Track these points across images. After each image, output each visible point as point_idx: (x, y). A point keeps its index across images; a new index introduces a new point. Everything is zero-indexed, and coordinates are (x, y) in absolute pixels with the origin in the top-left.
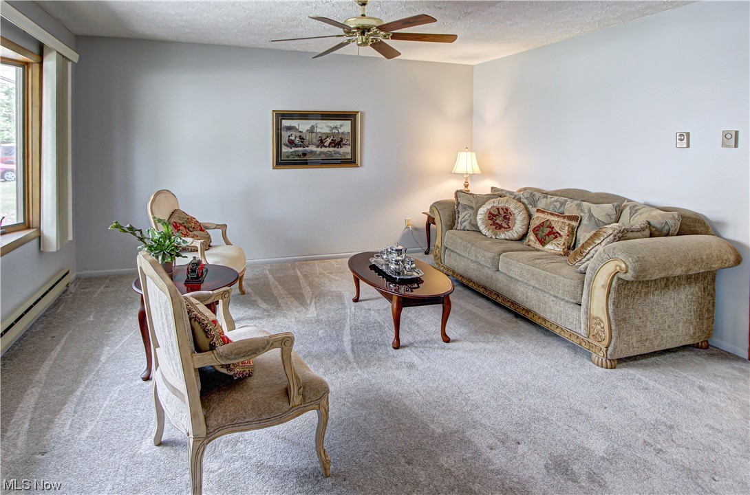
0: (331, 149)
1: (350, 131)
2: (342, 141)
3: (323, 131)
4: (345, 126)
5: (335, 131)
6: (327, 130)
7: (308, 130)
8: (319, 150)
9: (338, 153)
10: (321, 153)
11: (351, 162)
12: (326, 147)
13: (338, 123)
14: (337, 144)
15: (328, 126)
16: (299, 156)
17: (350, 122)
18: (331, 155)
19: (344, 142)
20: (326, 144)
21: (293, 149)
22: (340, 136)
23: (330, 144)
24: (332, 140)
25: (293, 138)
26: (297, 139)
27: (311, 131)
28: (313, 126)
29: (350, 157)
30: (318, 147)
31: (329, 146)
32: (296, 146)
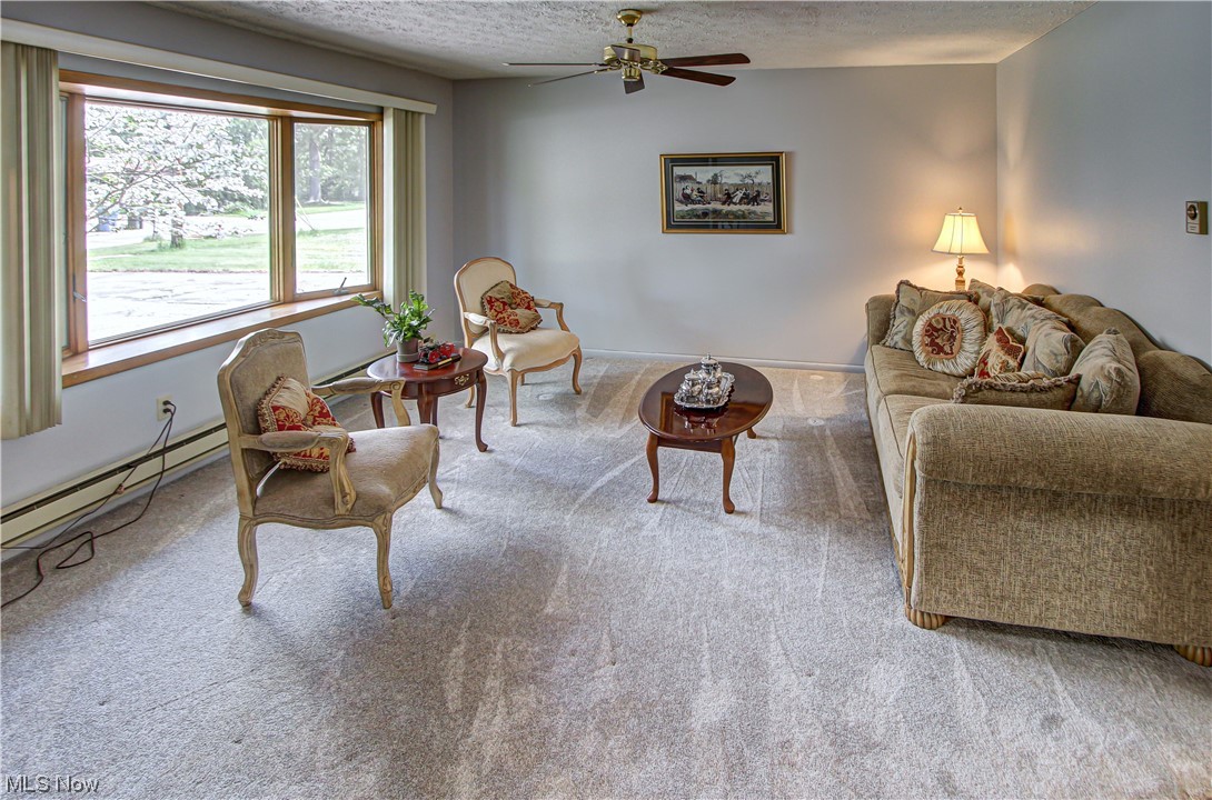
0: (744, 207)
1: (770, 181)
2: (759, 193)
3: (730, 182)
4: (764, 175)
5: (747, 181)
6: (737, 180)
7: (708, 181)
8: (726, 208)
9: (754, 212)
10: (728, 213)
11: (776, 225)
12: (735, 204)
13: (752, 170)
14: (754, 199)
15: (737, 174)
16: (698, 216)
17: (770, 167)
18: (744, 216)
19: (762, 197)
20: (736, 200)
21: (690, 207)
22: (756, 189)
23: (741, 201)
24: (744, 194)
25: (688, 192)
26: (695, 193)
27: (714, 181)
28: (716, 175)
29: (772, 220)
30: (724, 203)
31: (740, 203)
32: (693, 202)
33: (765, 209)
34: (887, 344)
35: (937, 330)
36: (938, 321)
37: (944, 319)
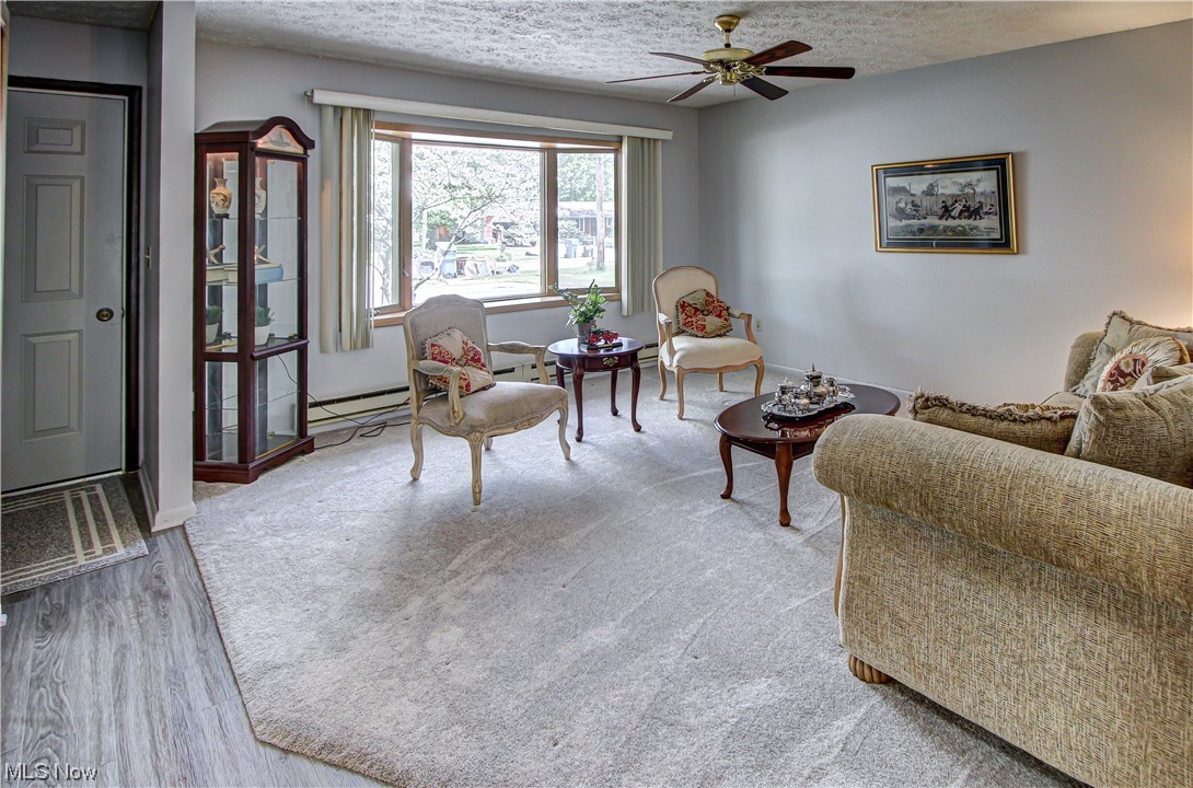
0: (964, 222)
1: (995, 189)
2: (981, 207)
3: (947, 192)
4: (985, 182)
5: (967, 190)
6: (955, 190)
7: (924, 192)
8: (943, 223)
9: (976, 228)
10: (946, 229)
11: (1002, 244)
12: (954, 218)
13: (973, 176)
14: (972, 212)
15: (955, 183)
16: (913, 233)
17: (995, 172)
18: (964, 233)
19: (985, 210)
20: (955, 213)
21: (904, 222)
22: (978, 199)
23: (961, 212)
24: (964, 206)
25: (902, 205)
26: (909, 206)
27: (930, 192)
28: (931, 185)
29: (999, 237)
30: (941, 218)
31: (960, 217)
32: (908, 217)
33: (988, 225)
34: (1078, 392)
35: (1123, 375)
36: (1127, 364)
37: (1135, 360)
